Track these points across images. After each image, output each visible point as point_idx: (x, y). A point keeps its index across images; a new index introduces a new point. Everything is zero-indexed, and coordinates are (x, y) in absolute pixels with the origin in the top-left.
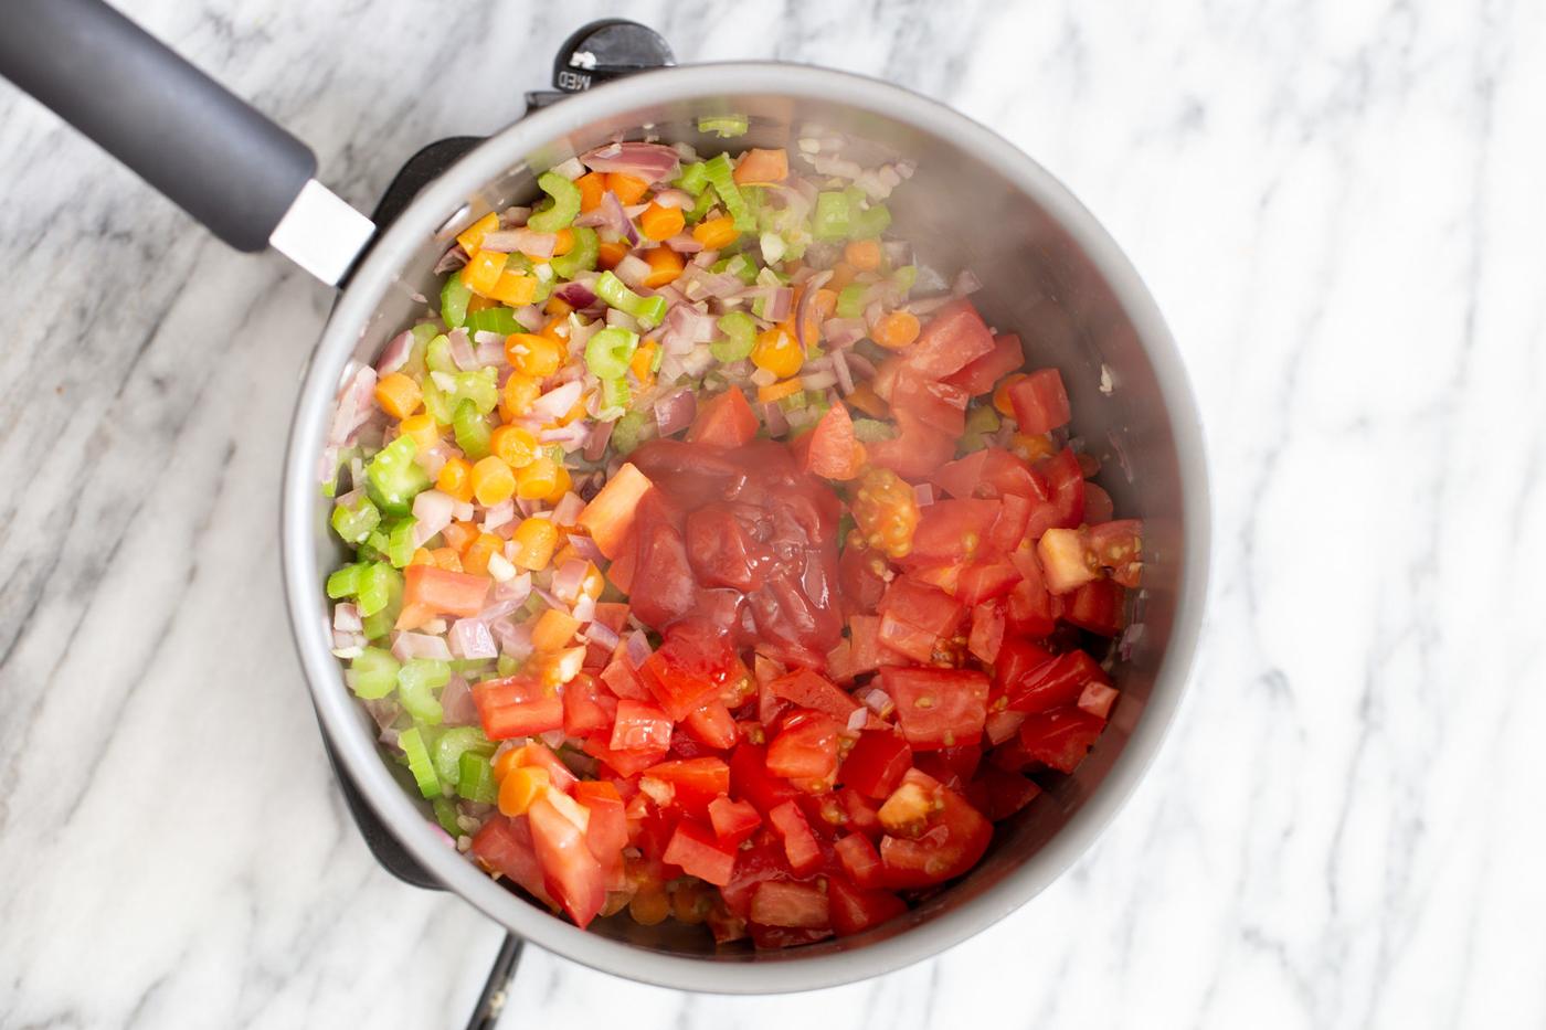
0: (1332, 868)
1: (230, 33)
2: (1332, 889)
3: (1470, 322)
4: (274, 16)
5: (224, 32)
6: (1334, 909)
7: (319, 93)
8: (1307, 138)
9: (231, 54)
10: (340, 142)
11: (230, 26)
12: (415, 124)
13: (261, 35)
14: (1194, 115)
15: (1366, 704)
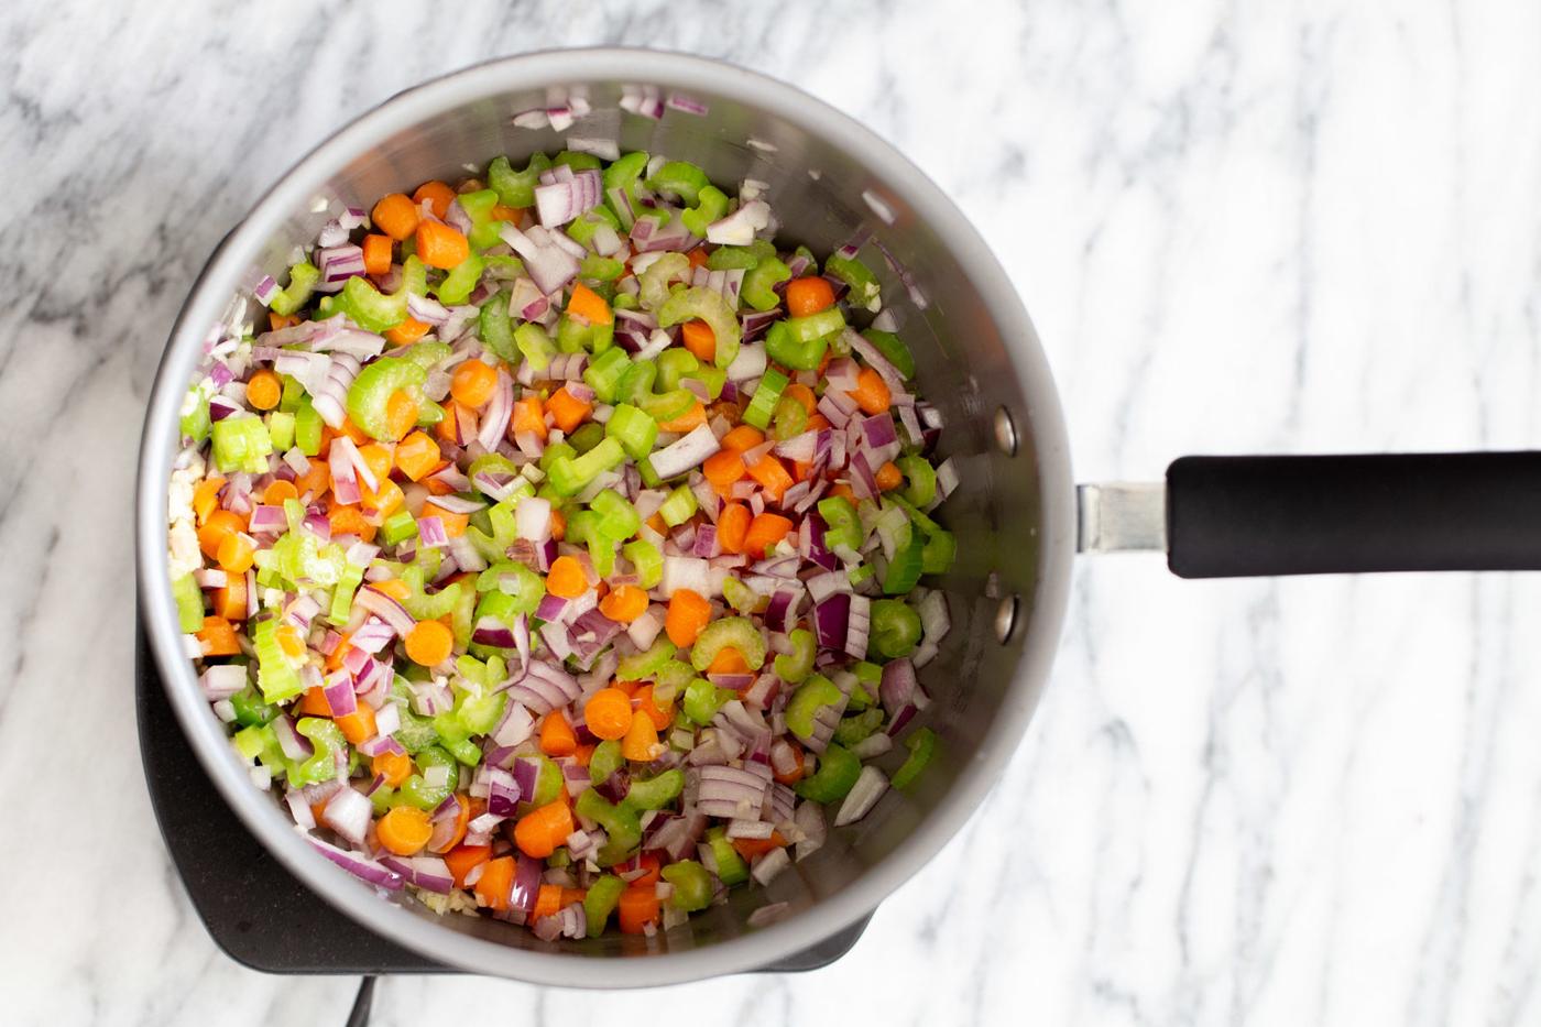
0: (1181, 919)
1: (38, 117)
2: (1183, 939)
3: (1300, 361)
4: (83, 97)
5: (32, 115)
6: (1186, 959)
7: (131, 173)
8: (1129, 182)
9: (40, 137)
10: (152, 222)
11: (37, 108)
12: (228, 201)
13: (69, 117)
14: (1015, 163)
15: (1210, 750)
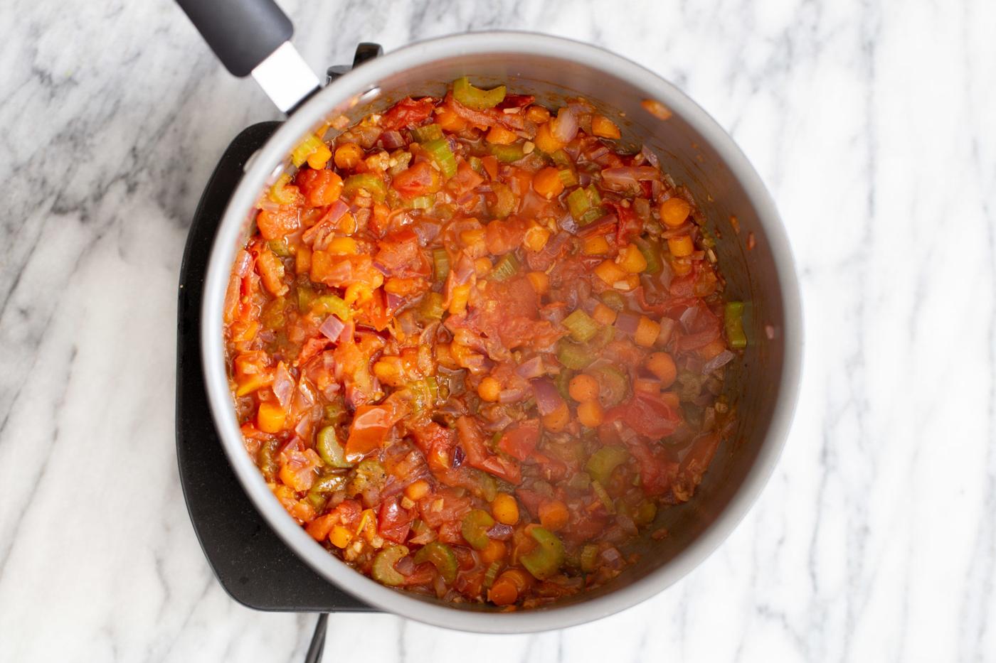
0: (812, 563)
1: (51, 82)
2: (813, 576)
3: (871, 201)
4: (78, 68)
5: (46, 81)
6: (815, 588)
7: (112, 115)
8: (755, 91)
9: (52, 95)
10: (128, 147)
11: (50, 77)
12: (175, 130)
13: (70, 81)
14: (681, 81)
15: (825, 453)
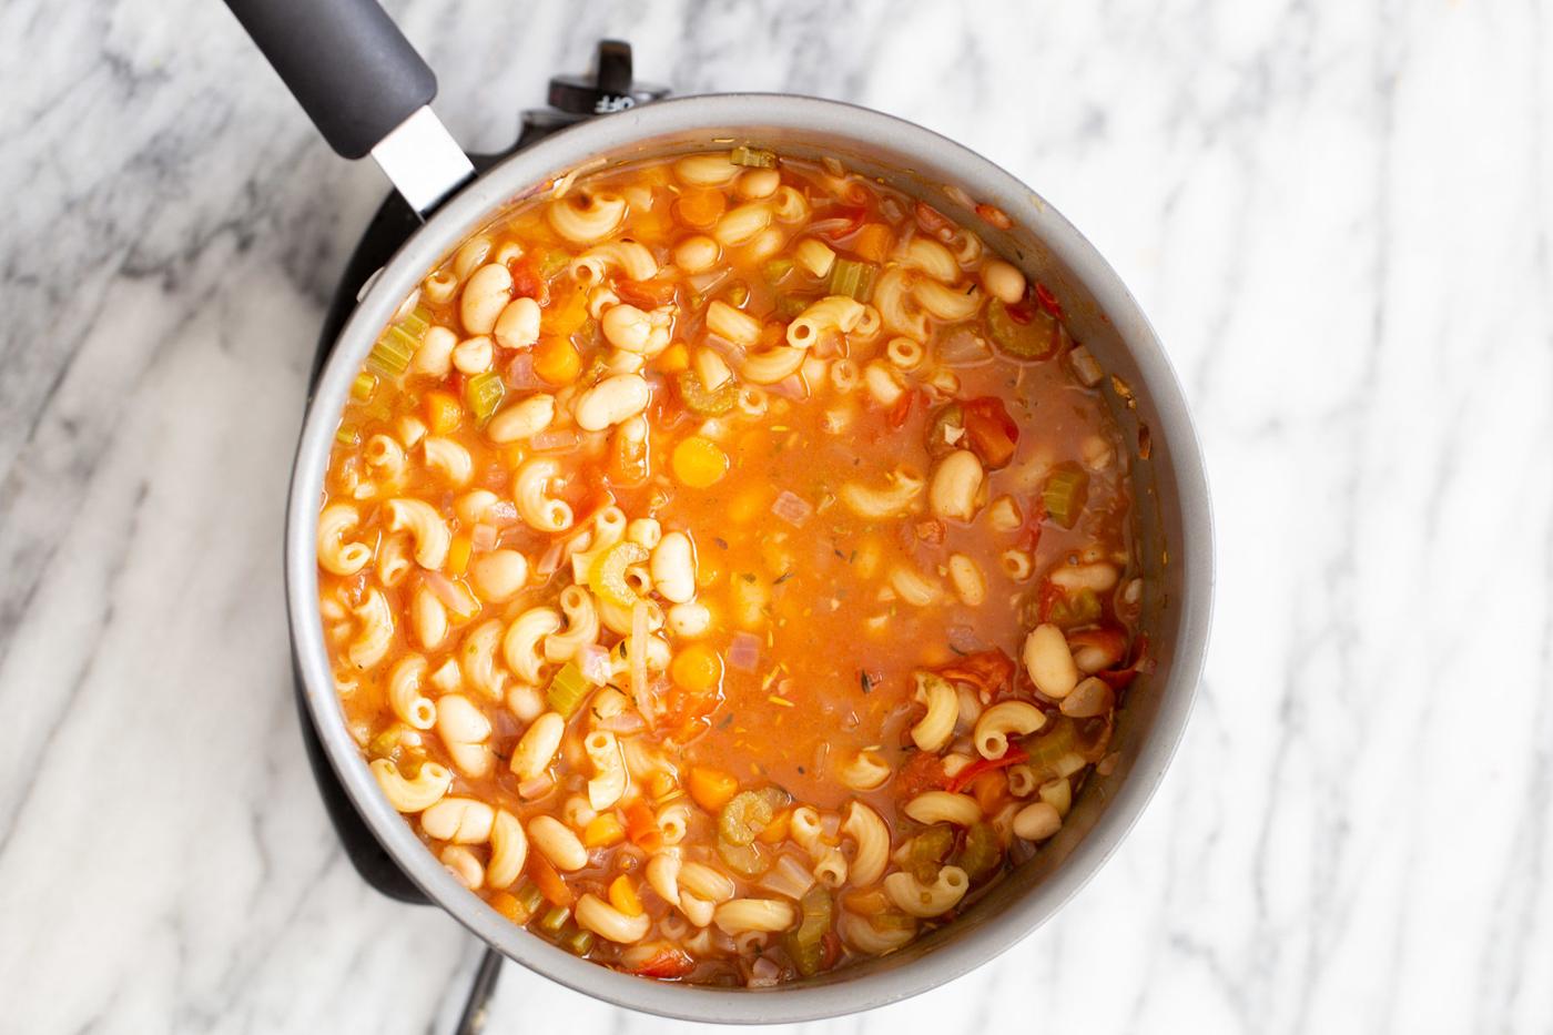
0: (1258, 873)
1: (129, 73)
2: (1260, 893)
4: (173, 54)
5: (123, 73)
6: (1263, 912)
8: (1209, 142)
10: (243, 178)
11: (128, 65)
13: (160, 75)
14: (1095, 123)
15: (1287, 706)
